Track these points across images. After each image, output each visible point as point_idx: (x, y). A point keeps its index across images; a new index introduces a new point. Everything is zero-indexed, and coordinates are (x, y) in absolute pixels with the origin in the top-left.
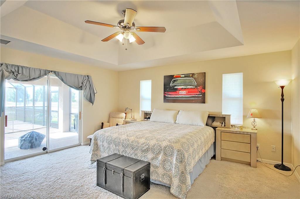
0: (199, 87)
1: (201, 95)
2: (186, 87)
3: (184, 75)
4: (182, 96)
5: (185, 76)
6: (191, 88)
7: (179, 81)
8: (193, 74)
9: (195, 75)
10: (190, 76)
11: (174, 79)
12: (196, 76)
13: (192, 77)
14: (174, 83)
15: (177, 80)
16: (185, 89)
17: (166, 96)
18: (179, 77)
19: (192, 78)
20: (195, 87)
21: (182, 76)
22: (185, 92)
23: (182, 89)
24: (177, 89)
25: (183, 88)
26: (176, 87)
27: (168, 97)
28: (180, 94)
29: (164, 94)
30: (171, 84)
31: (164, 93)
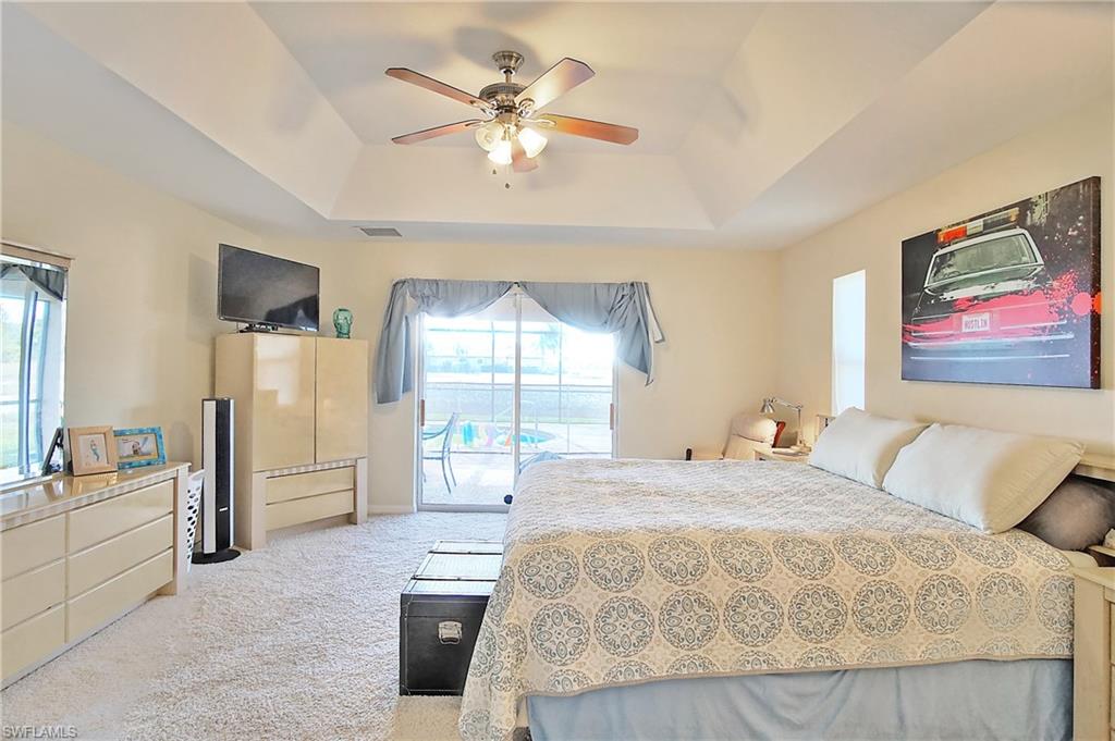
0: (1055, 284)
1: (1070, 336)
2: (989, 291)
3: (980, 222)
4: (972, 341)
5: (986, 226)
6: (1016, 293)
7: (958, 258)
8: (1026, 206)
9: (1037, 209)
10: (1006, 221)
11: (941, 252)
12: (1038, 216)
13: (1020, 222)
14: (940, 276)
15: (952, 253)
16: (987, 299)
17: (911, 344)
18: (958, 234)
19: (1019, 230)
20: (1033, 286)
21: (973, 227)
22: (986, 316)
23: (973, 304)
24: (952, 302)
25: (976, 298)
26: (947, 296)
27: (918, 352)
28: (964, 330)
29: (903, 335)
30: (930, 283)
31: (903, 328)
